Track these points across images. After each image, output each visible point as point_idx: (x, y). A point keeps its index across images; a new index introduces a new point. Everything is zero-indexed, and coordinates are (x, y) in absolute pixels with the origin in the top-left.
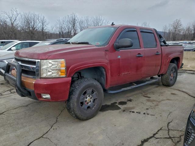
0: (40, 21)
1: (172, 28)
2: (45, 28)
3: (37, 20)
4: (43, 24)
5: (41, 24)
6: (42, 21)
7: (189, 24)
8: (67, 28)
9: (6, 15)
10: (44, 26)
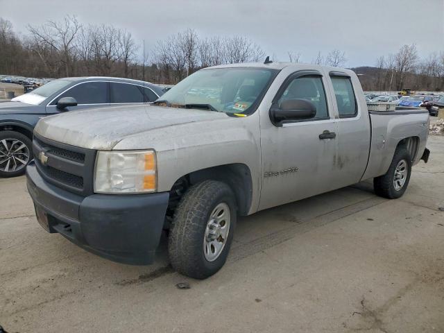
0: (122, 42)
1: (395, 64)
2: (130, 58)
3: (117, 42)
4: (127, 49)
5: (124, 50)
6: (126, 42)
7: (433, 56)
8: (175, 59)
9: (54, 29)
10: (129, 53)
